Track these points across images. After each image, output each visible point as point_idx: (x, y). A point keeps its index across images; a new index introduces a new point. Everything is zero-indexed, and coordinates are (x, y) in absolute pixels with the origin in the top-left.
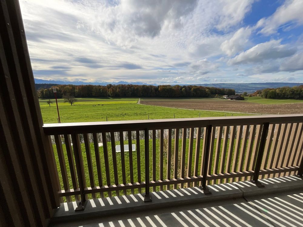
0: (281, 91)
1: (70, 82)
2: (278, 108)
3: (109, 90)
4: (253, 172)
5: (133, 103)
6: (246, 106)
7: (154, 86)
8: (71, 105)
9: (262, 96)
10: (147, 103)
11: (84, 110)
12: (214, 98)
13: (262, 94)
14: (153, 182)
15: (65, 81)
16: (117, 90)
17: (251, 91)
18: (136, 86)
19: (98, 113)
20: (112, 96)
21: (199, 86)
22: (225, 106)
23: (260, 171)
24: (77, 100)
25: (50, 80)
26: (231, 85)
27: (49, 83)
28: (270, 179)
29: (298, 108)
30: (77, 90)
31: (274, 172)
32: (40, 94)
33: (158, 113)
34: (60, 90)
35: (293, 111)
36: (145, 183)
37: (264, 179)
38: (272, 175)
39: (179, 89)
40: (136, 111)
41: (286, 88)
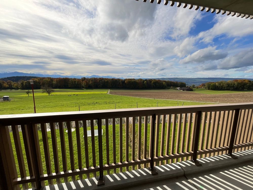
0: (219, 84)
1: (48, 75)
2: (218, 97)
3: (83, 82)
4: (193, 152)
5: (103, 93)
6: (194, 96)
7: (121, 80)
8: (48, 94)
9: (206, 88)
10: (115, 93)
11: (60, 99)
12: (169, 90)
13: (206, 86)
14: (107, 166)
15: (44, 74)
16: (90, 82)
17: (198, 84)
18: (106, 79)
19: (73, 102)
20: (86, 87)
21: (157, 79)
22: (179, 96)
23: (198, 152)
24: (54, 90)
25: (30, 73)
26: (183, 79)
27: (29, 76)
28: (207, 158)
29: (232, 97)
30: (54, 82)
31: (210, 152)
32: (20, 85)
33: (125, 102)
34: (39, 82)
35: (229, 99)
36: (99, 166)
37: (202, 159)
38: (208, 154)
39: (142, 82)
40: (105, 101)
41: (223, 82)
